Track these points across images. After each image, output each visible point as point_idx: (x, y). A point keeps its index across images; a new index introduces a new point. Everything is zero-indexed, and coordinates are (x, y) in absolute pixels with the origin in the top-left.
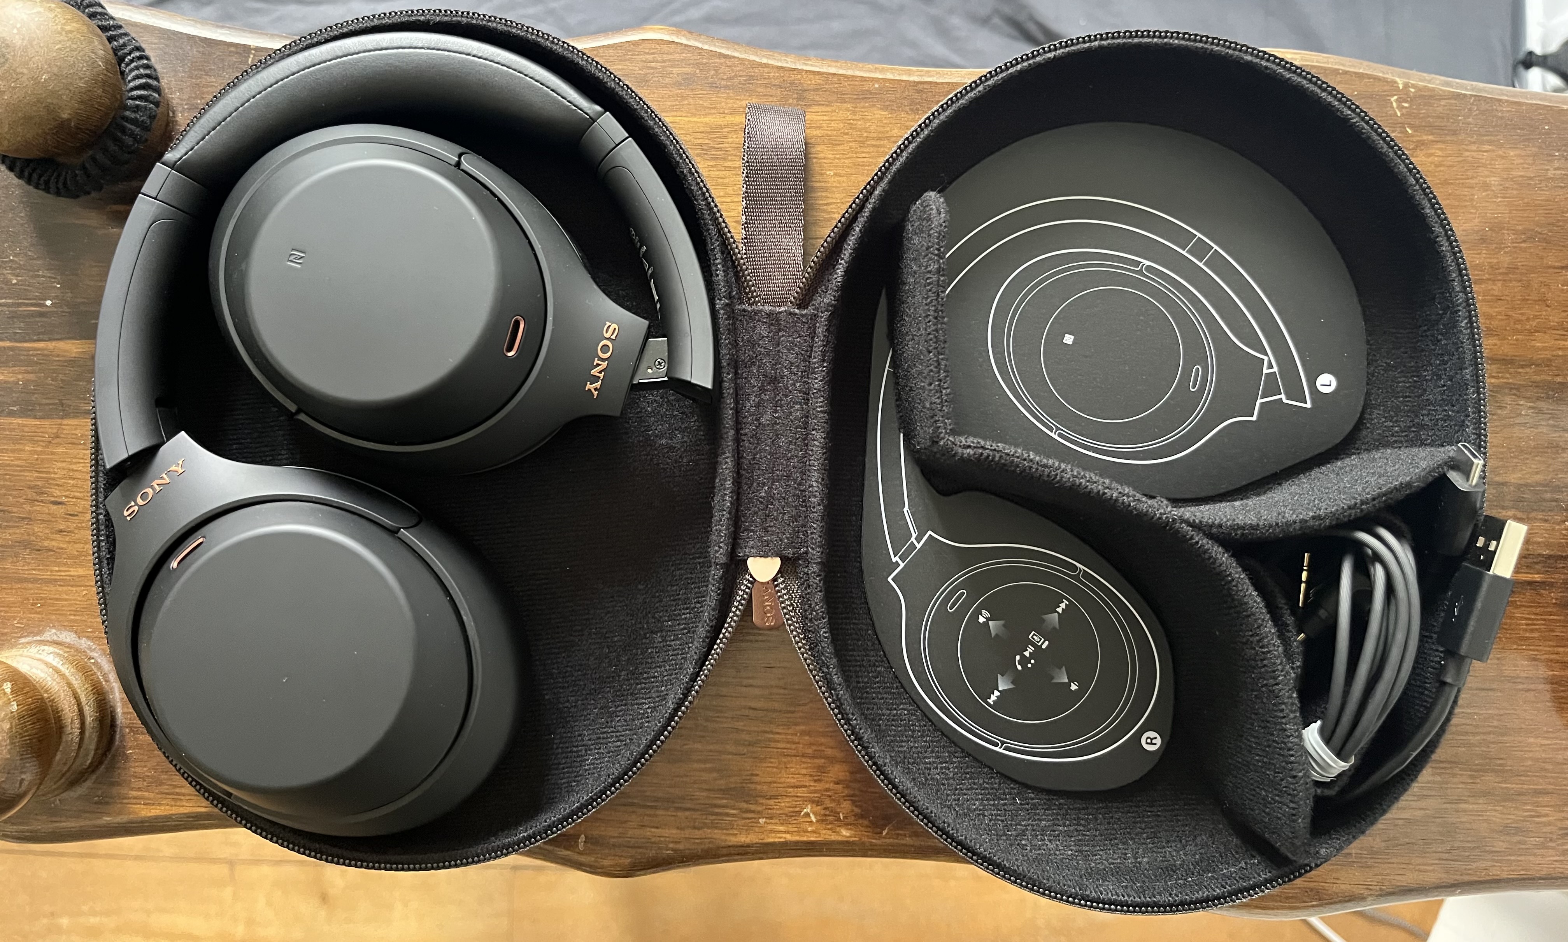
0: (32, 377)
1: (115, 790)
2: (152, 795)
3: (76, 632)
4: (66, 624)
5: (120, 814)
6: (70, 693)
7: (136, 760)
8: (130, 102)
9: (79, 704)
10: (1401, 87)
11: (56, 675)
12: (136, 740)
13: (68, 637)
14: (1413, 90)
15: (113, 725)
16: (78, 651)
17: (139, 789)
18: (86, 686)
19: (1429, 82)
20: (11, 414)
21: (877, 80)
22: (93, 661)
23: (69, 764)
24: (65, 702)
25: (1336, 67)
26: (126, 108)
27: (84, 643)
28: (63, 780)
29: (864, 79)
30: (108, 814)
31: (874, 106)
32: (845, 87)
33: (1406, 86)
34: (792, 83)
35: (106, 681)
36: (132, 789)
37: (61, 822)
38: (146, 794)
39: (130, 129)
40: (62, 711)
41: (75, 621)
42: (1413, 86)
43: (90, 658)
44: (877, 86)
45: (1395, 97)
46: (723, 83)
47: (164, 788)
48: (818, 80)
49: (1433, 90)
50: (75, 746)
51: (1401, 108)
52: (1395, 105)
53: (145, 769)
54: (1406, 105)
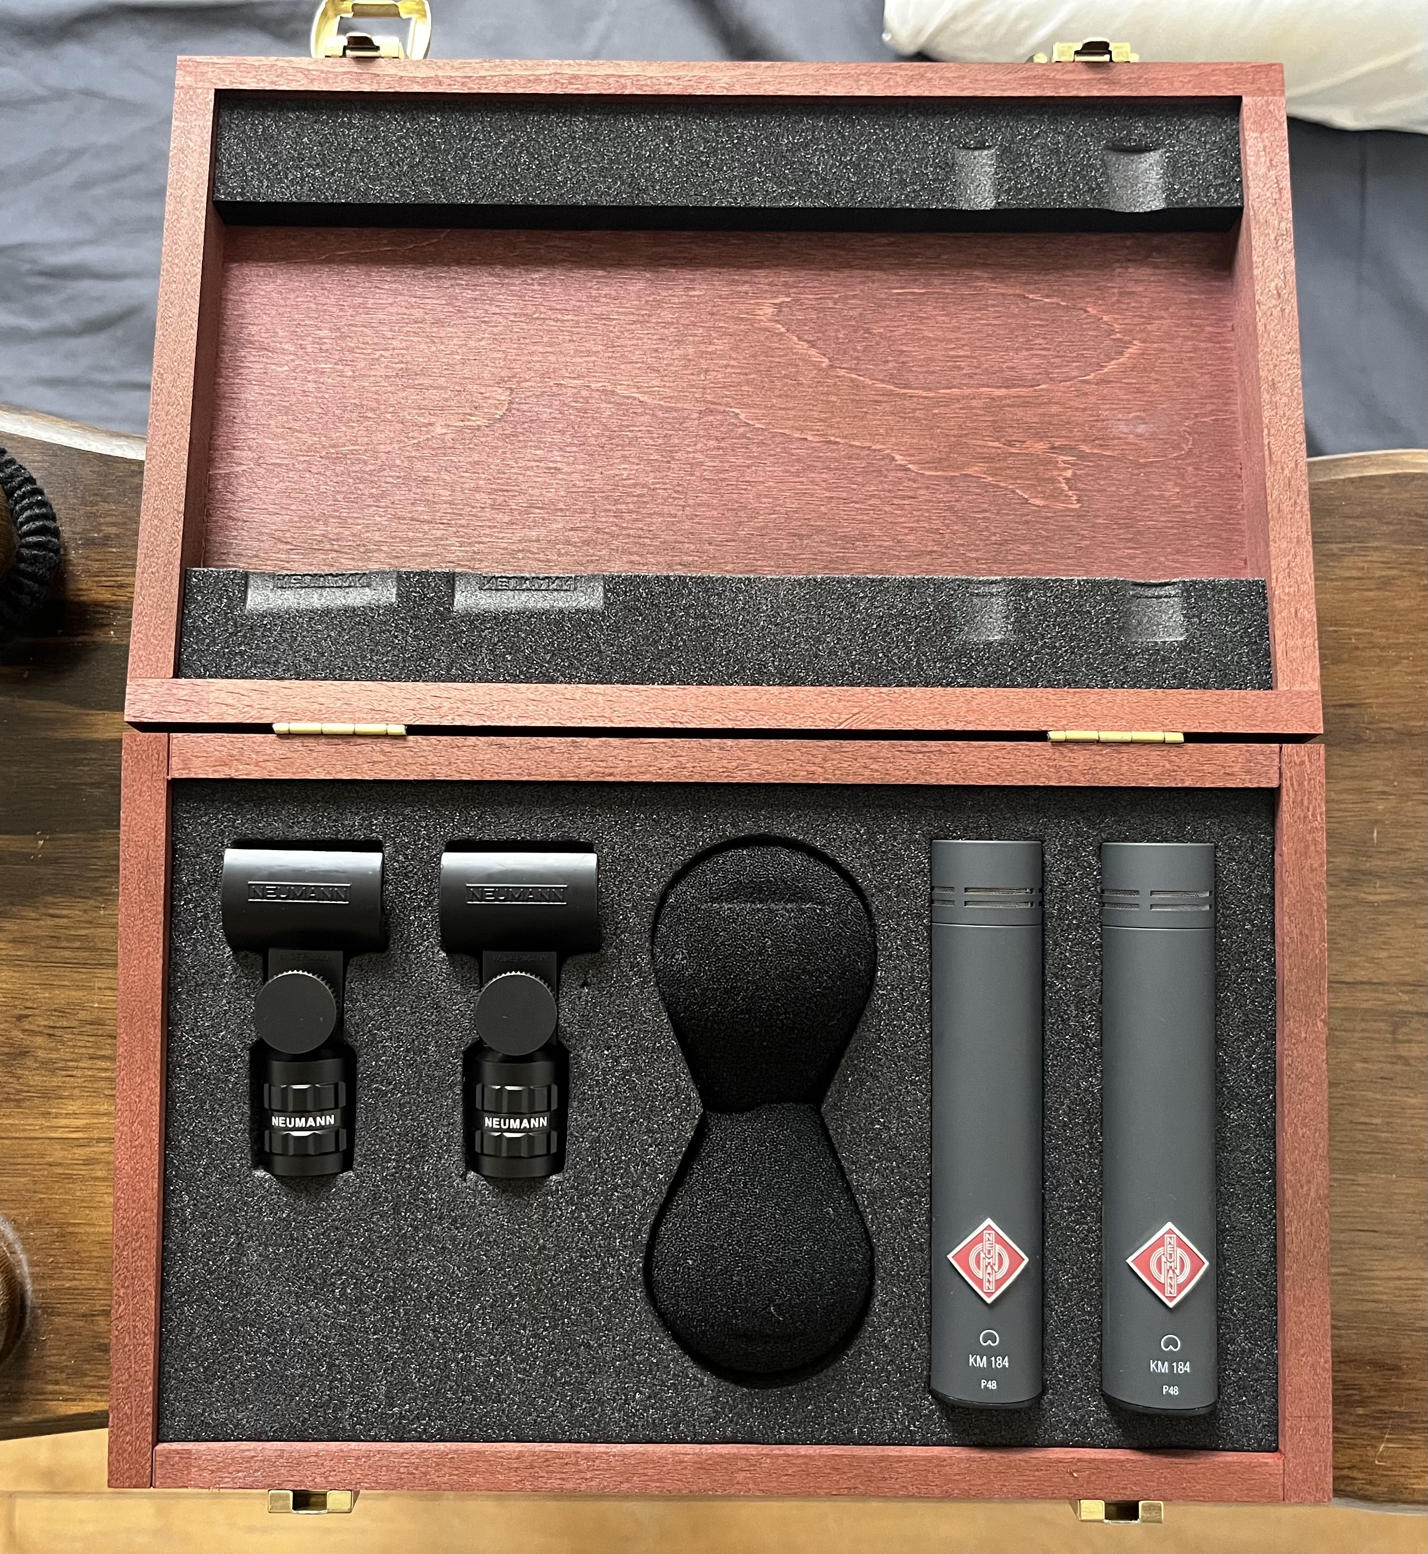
2: (72, 1389)
5: (33, 1412)
8: (21, 550)
17: (57, 1383)
26: (17, 558)
30: (19, 1413)
39: (25, 585)
47: (87, 1381)
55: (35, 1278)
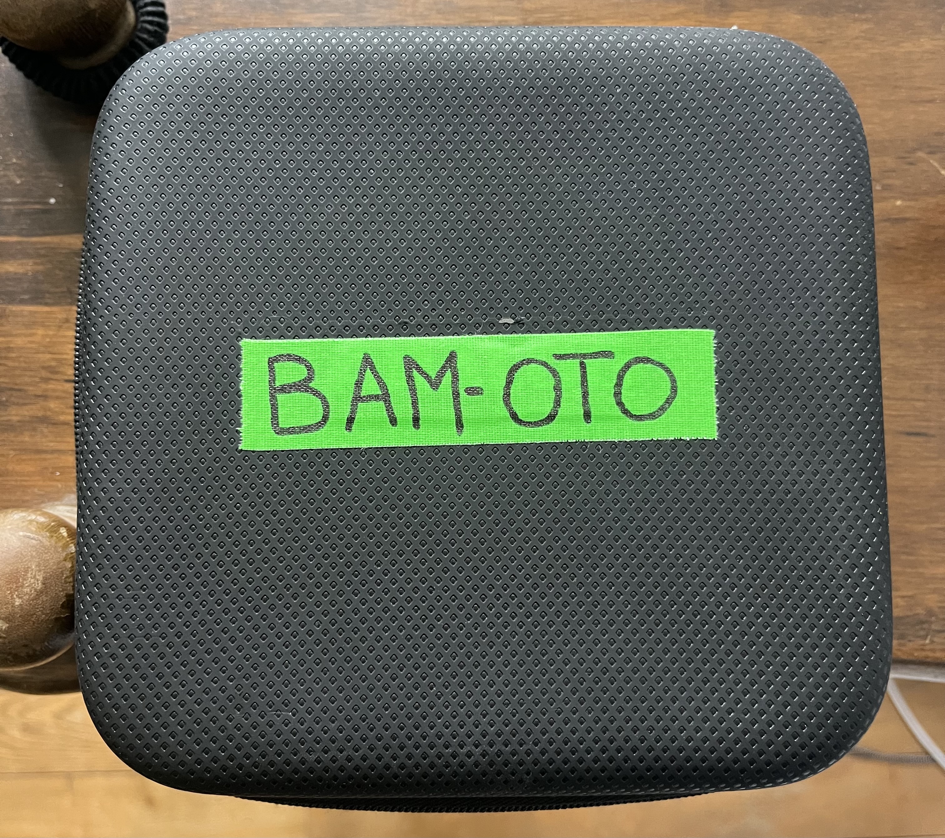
0: (40, 268)
20: (22, 302)
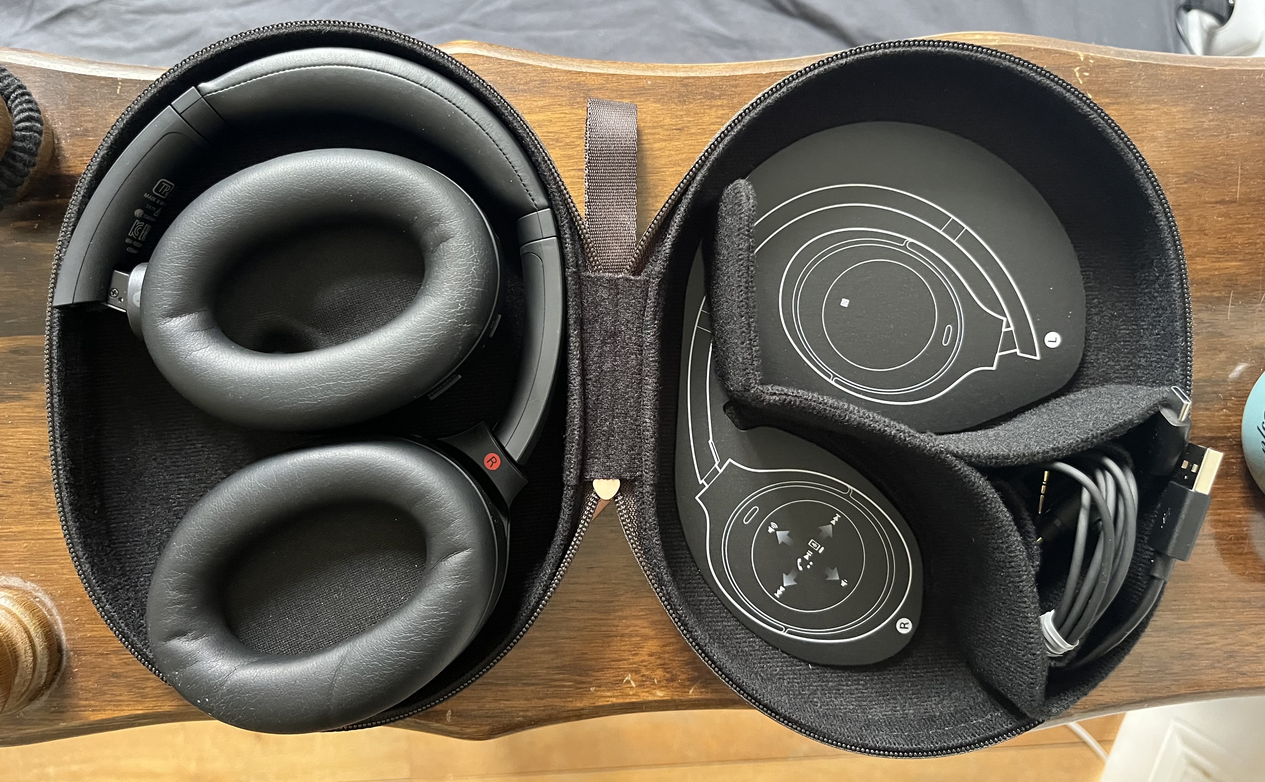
1: (67, 701)
2: (97, 703)
3: (21, 578)
4: (13, 571)
5: (73, 719)
6: (21, 629)
7: (82, 677)
8: (18, 133)
9: (30, 637)
10: (1082, 59)
11: (8, 615)
12: (80, 660)
13: (15, 581)
14: (1092, 61)
15: (60, 650)
16: (25, 592)
17: (87, 699)
18: (34, 622)
19: (1105, 53)
21: (650, 78)
22: (38, 600)
23: (27, 684)
24: (18, 636)
25: (1029, 45)
26: (14, 138)
27: (29, 586)
28: (24, 697)
29: (639, 78)
30: (63, 720)
31: (648, 100)
32: (622, 85)
33: (1087, 58)
34: (579, 84)
35: (51, 615)
36: (81, 699)
37: (25, 729)
38: (92, 702)
39: (20, 156)
40: (17, 643)
41: (20, 568)
42: (1092, 58)
43: (36, 598)
44: (649, 82)
45: (1078, 68)
46: (521, 87)
47: (107, 697)
48: (600, 80)
49: (1109, 60)
50: (29, 671)
51: (1082, 77)
52: (1077, 74)
53: (90, 683)
54: (1087, 74)
55: (68, 631)
